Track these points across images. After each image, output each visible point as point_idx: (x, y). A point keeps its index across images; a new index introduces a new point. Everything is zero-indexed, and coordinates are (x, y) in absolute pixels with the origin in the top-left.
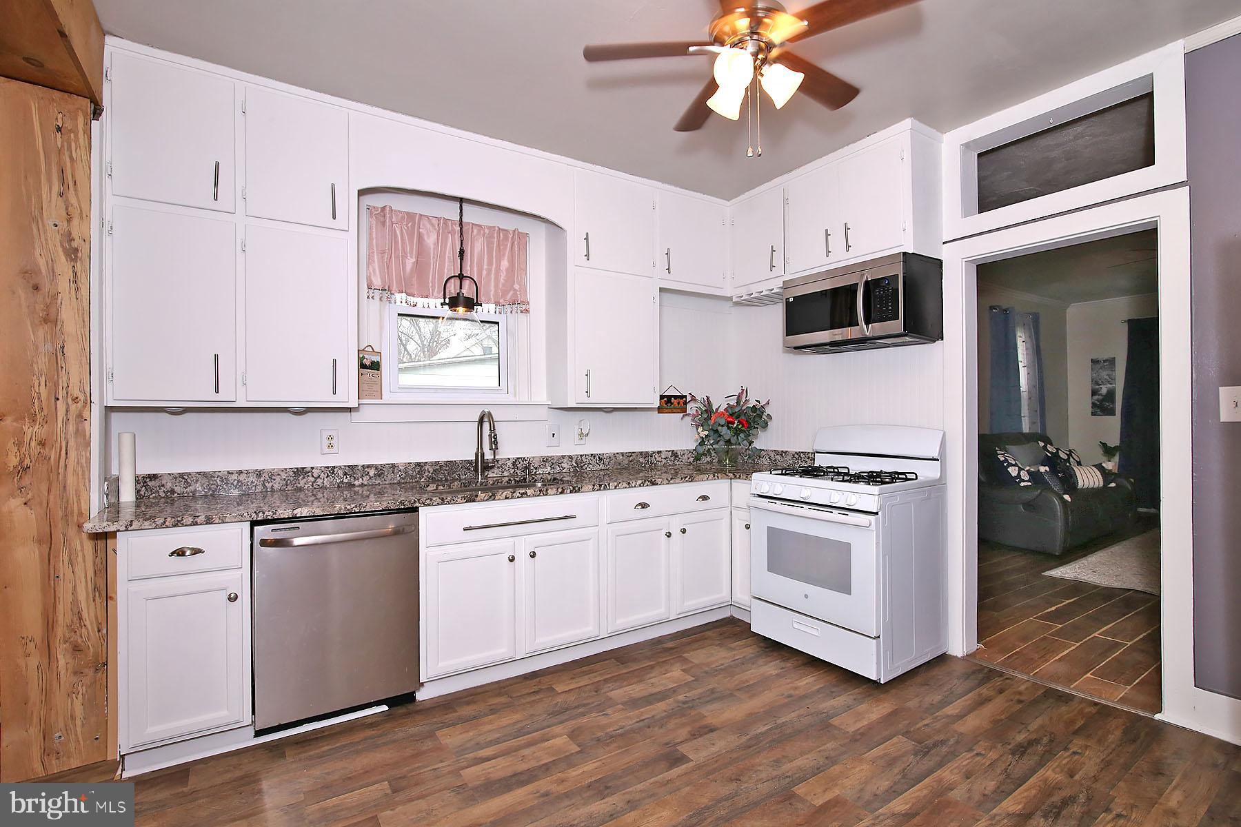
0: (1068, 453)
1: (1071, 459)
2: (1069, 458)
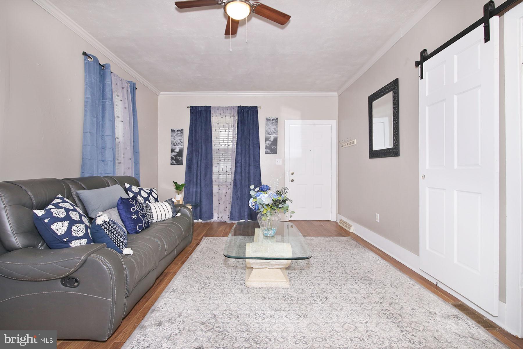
0: (149, 192)
1: (151, 197)
2: (149, 196)
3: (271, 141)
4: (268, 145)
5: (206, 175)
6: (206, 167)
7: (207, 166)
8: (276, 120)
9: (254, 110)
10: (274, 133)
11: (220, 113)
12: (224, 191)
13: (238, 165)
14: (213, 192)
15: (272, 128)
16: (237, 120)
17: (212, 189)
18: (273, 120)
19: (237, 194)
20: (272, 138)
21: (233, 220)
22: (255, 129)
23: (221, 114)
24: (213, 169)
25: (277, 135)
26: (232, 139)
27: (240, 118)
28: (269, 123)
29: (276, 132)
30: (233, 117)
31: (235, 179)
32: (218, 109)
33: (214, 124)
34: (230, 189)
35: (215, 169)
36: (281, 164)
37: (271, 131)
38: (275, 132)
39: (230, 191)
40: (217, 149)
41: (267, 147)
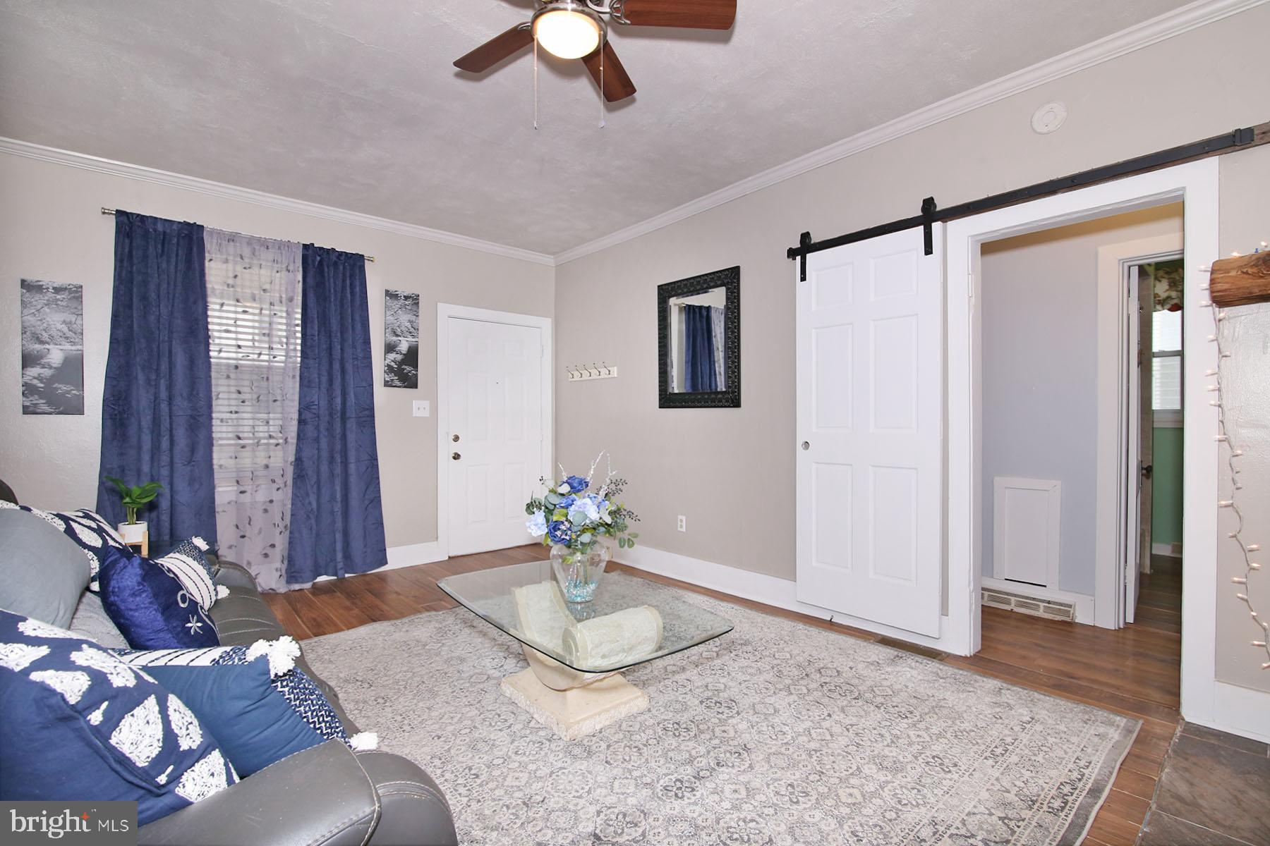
3: (401, 354)
4: (393, 364)
5: (193, 449)
6: (192, 421)
7: (195, 419)
8: (414, 300)
9: (355, 264)
10: (410, 332)
11: (239, 252)
12: (261, 497)
13: (308, 415)
14: (216, 503)
15: (404, 319)
16: (301, 284)
17: (214, 494)
18: (406, 298)
19: (307, 501)
20: (404, 347)
21: (297, 582)
22: (357, 318)
23: (242, 258)
24: (214, 429)
25: (416, 339)
26: (285, 340)
27: (310, 281)
28: (396, 304)
29: (414, 330)
30: (284, 273)
31: (298, 461)
32: (232, 238)
33: (216, 287)
34: (280, 490)
35: (224, 429)
36: (426, 414)
37: (402, 328)
38: (412, 330)
39: (284, 498)
40: (228, 366)
41: (390, 369)
